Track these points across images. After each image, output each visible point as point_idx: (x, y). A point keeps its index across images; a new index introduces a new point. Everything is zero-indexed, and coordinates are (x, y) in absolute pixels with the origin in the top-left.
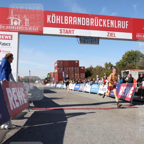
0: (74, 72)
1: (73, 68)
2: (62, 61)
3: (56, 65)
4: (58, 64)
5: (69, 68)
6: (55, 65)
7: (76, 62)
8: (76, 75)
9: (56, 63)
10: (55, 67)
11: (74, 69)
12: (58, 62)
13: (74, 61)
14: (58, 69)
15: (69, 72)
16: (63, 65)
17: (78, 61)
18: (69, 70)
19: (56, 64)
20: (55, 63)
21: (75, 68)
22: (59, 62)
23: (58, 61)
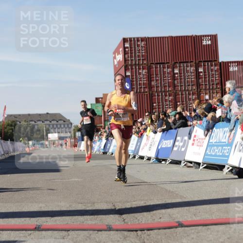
0: (198, 85)
1: (193, 69)
2: (143, 39)
3: (120, 57)
4: (125, 53)
5: (176, 71)
6: (115, 58)
7: (204, 43)
8: (207, 97)
9: (116, 51)
10: (115, 66)
11: (197, 73)
12: (127, 45)
13: (196, 40)
14: (128, 74)
15: (175, 86)
16: (146, 57)
17: (214, 38)
18: (174, 78)
19: (119, 53)
20: (114, 53)
21: (201, 70)
22: (129, 46)
23: (125, 40)
